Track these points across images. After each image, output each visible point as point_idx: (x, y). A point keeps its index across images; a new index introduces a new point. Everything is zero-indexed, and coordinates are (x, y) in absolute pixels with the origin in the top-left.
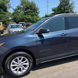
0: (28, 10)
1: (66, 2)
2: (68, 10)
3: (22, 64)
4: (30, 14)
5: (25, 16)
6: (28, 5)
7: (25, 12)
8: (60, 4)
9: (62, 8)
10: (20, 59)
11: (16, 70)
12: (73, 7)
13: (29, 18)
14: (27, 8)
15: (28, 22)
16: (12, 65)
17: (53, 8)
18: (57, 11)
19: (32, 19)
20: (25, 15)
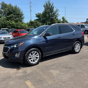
0: (11, 15)
1: (50, 10)
2: (53, 16)
3: (35, 56)
4: (13, 20)
5: (8, 22)
6: (10, 10)
7: (8, 17)
8: (45, 10)
9: (47, 15)
10: (34, 53)
11: (31, 61)
12: (57, 15)
13: (13, 24)
14: (10, 13)
15: (11, 28)
16: (29, 57)
17: (37, 14)
18: (42, 18)
19: (16, 25)
20: (7, 20)
